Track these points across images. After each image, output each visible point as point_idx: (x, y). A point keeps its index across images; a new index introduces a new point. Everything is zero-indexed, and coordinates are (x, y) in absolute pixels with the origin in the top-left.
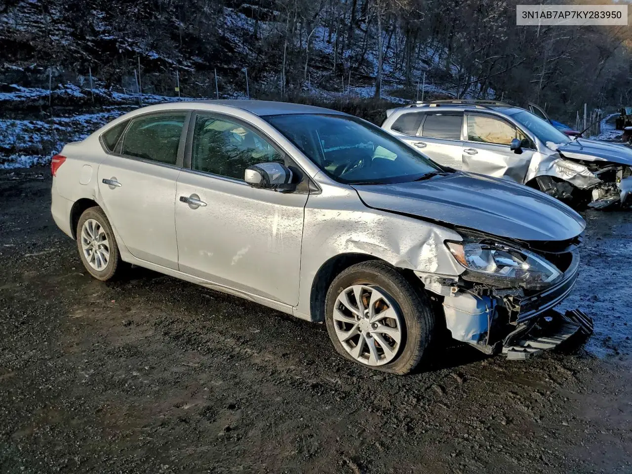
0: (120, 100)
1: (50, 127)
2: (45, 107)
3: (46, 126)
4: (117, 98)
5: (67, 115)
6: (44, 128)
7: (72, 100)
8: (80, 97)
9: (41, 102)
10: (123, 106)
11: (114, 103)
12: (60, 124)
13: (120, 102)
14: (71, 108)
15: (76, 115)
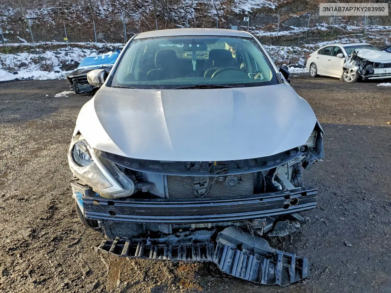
0: (350, 30)
1: (301, 50)
2: (302, 38)
3: (300, 49)
4: (349, 30)
5: (314, 43)
6: (298, 51)
7: (320, 32)
8: (325, 31)
9: (302, 35)
10: (351, 35)
11: (346, 33)
12: (308, 48)
13: (351, 32)
14: (318, 38)
15: (319, 42)
